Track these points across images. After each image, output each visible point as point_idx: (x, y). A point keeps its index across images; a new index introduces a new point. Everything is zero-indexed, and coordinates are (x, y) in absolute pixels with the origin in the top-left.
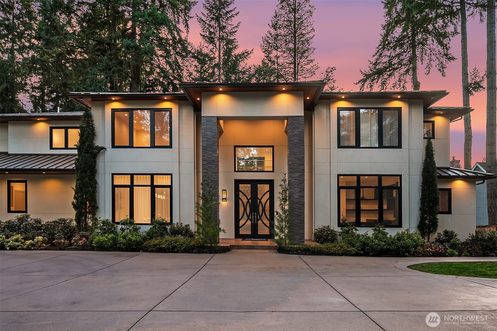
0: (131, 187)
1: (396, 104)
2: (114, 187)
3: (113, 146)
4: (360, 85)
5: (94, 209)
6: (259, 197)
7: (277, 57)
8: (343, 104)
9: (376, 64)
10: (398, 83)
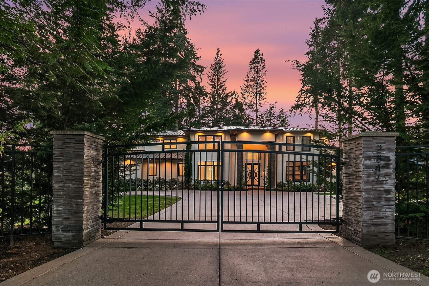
0: (205, 166)
1: (309, 134)
2: (198, 166)
4: (290, 112)
6: (254, 170)
7: (248, 96)
8: (288, 134)
9: (297, 101)
10: (309, 110)
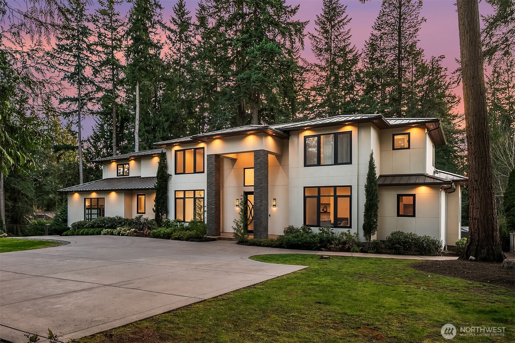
0: (184, 198)
1: (348, 128)
2: (176, 199)
3: (176, 174)
5: (167, 212)
8: (308, 133)
